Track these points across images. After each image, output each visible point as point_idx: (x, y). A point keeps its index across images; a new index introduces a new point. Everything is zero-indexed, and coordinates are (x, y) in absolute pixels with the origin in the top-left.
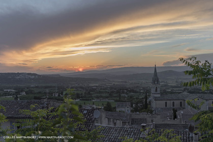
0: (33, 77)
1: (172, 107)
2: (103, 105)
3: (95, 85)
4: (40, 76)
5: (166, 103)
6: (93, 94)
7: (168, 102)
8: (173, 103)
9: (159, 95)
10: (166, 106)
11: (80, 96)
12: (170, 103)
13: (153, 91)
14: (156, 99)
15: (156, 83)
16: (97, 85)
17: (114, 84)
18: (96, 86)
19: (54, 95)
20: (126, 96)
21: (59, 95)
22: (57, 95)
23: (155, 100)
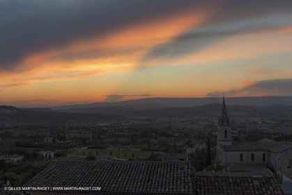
0: (9, 112)
1: (250, 161)
2: (125, 156)
3: (106, 124)
4: (20, 109)
5: (241, 155)
6: (105, 138)
7: (245, 154)
8: (253, 155)
9: (230, 143)
10: (241, 159)
11: (87, 142)
12: (247, 155)
13: (220, 136)
14: (226, 149)
15: (225, 124)
16: (108, 125)
17: (134, 124)
18: (106, 126)
19: (46, 140)
20: (156, 141)
21: (54, 141)
22: (50, 140)
23: (225, 151)
